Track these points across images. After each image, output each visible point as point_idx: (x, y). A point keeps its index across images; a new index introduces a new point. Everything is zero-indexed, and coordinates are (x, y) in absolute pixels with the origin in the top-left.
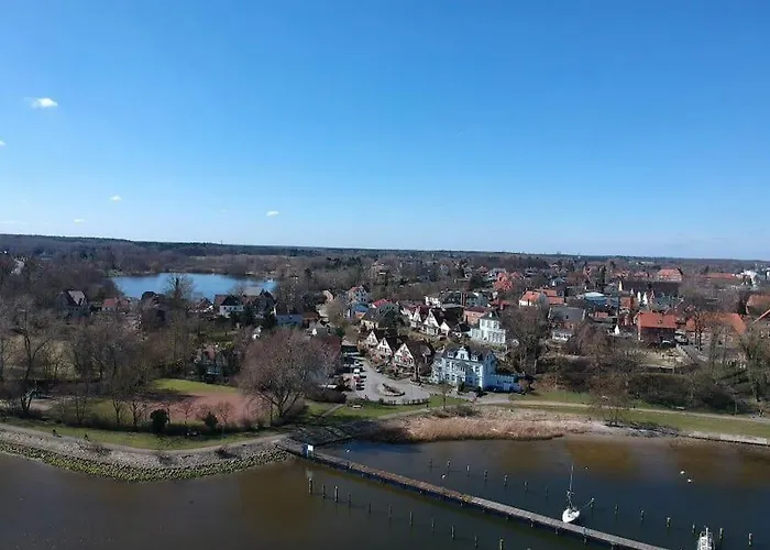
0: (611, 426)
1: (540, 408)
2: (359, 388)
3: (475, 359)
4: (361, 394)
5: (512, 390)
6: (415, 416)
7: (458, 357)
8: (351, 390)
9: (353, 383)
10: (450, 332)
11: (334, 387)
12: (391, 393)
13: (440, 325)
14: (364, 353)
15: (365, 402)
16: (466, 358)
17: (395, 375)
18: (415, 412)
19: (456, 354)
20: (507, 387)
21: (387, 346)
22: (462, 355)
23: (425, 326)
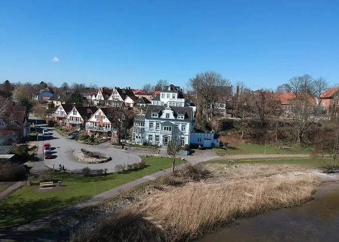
0: (329, 173)
1: (263, 161)
2: (50, 155)
3: (181, 117)
4: (53, 164)
5: (212, 147)
6: (141, 187)
7: (164, 116)
8: (37, 160)
9: (41, 151)
10: (134, 105)
11: (10, 156)
12: (94, 160)
13: (124, 99)
14: (52, 124)
15: (61, 175)
16: (172, 117)
17: (91, 140)
18: (139, 181)
19: (161, 114)
20: (207, 143)
21: (78, 115)
22: (168, 115)
23: (110, 102)
